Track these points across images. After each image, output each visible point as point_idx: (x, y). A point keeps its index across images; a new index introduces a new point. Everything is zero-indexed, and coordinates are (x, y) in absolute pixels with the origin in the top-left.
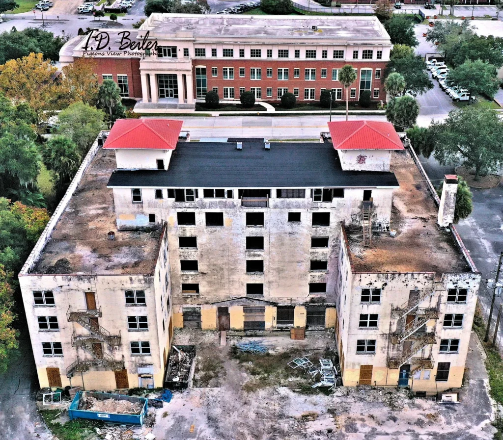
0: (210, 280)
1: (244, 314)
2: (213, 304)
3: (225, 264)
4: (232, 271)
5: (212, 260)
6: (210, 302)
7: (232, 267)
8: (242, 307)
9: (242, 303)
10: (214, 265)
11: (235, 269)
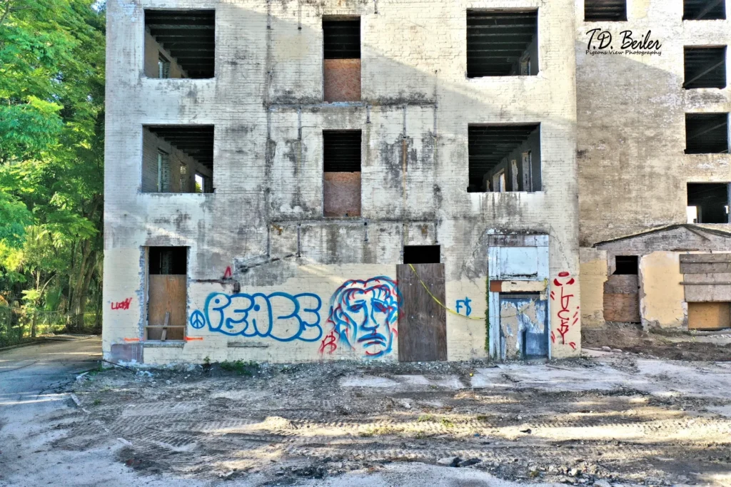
0: (592, 171)
1: (680, 278)
2: (600, 244)
3: (632, 123)
4: (650, 144)
5: (599, 113)
6: (592, 240)
7: (650, 133)
8: (678, 254)
9: (676, 244)
10: (604, 127)
11: (657, 138)
